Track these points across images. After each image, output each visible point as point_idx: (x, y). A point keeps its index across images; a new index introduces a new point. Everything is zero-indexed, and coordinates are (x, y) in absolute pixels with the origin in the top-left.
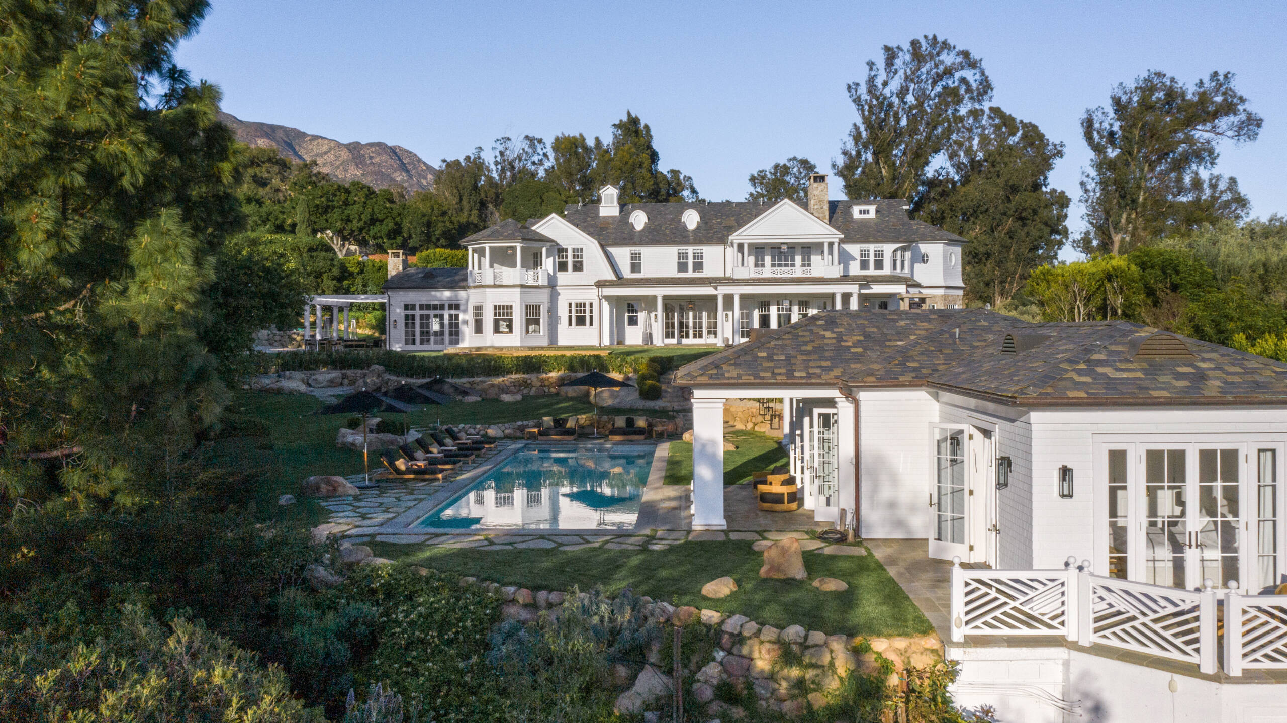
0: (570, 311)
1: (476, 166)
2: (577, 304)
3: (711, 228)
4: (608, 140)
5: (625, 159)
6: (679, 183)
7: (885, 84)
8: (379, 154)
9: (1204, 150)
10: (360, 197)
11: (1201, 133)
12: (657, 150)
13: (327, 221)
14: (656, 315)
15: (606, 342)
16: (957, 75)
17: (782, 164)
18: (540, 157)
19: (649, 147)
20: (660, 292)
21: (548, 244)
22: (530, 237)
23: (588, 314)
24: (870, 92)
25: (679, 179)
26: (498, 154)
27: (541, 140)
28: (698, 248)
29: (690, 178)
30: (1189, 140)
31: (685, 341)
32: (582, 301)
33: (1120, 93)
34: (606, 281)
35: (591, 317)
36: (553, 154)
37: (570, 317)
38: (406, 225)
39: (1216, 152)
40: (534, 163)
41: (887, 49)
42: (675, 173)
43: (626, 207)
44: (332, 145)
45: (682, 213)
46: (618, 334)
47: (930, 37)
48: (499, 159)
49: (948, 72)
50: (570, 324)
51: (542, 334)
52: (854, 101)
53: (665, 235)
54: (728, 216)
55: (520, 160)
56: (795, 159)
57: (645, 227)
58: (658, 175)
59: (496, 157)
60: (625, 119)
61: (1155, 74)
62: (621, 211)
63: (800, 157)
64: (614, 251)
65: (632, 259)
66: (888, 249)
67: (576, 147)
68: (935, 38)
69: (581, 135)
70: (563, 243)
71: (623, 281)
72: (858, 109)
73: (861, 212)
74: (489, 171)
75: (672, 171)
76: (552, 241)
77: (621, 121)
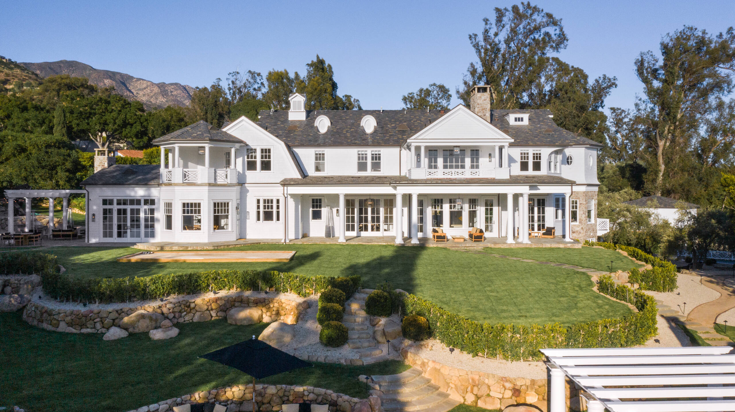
0: (258, 207)
1: (217, 91)
2: (265, 201)
3: (387, 132)
4: (303, 74)
5: (315, 87)
6: (351, 104)
7: (496, 34)
8: (176, 90)
10: (116, 106)
11: (722, 70)
12: (336, 82)
13: (88, 124)
14: (338, 210)
15: (292, 235)
16: (543, 30)
17: (425, 89)
18: (259, 85)
19: (331, 79)
20: (342, 191)
21: (237, 145)
22: (225, 139)
23: (275, 210)
24: (485, 40)
25: (350, 101)
26: (231, 83)
27: (260, 74)
28: (376, 150)
29: (358, 101)
31: (363, 234)
32: (270, 198)
33: (667, 40)
34: (292, 180)
35: (278, 213)
36: (267, 83)
37: (259, 213)
38: (151, 128)
41: (498, 10)
42: (348, 97)
43: (312, 113)
44: (149, 84)
45: (361, 119)
46: (303, 227)
47: (526, 3)
49: (537, 29)
50: (258, 219)
51: (230, 229)
52: (474, 46)
53: (346, 137)
54: (401, 122)
55: (245, 87)
56: (434, 85)
57: (328, 130)
58: (337, 98)
60: (315, 60)
61: (689, 28)
62: (308, 116)
63: (438, 84)
64: (300, 151)
65: (316, 159)
66: (545, 152)
67: (282, 78)
68: (529, 4)
69: (286, 71)
70: (252, 145)
71: (307, 180)
72: (477, 52)
73: (516, 120)
74: (225, 94)
75: (346, 96)
76: (240, 142)
77: (312, 61)
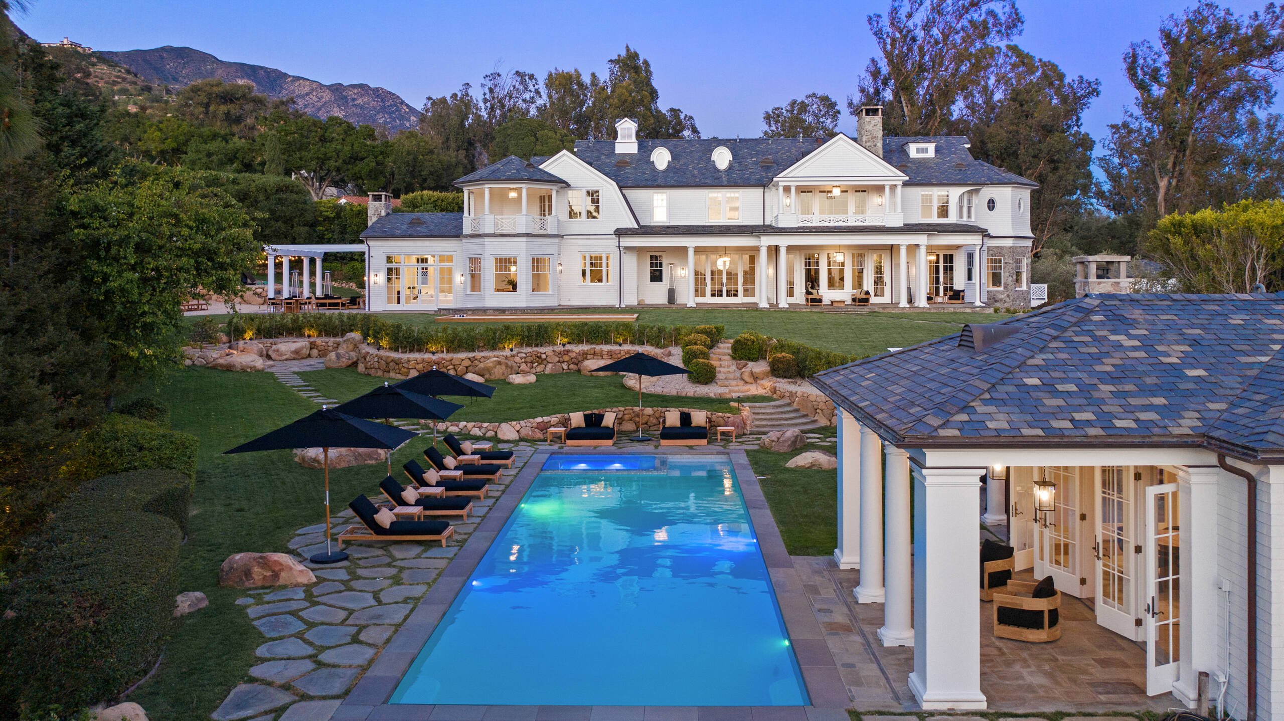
0: (584, 265)
1: (464, 104)
2: (591, 257)
3: (747, 168)
4: (604, 76)
5: (623, 98)
6: (680, 123)
8: (362, 96)
9: (1261, 88)
10: (338, 133)
12: (656, 87)
13: (301, 159)
14: (684, 269)
15: (628, 300)
16: (985, 8)
17: (799, 101)
18: (532, 95)
19: (648, 83)
21: (558, 185)
22: (537, 177)
23: (604, 269)
24: (892, 24)
25: (679, 119)
26: (487, 91)
27: (533, 75)
29: (691, 118)
30: (1243, 77)
32: (598, 254)
33: (1170, 25)
34: (625, 229)
35: (609, 272)
36: (546, 92)
37: (584, 272)
38: (389, 164)
39: (1274, 89)
40: (525, 101)
42: (675, 112)
43: (646, 144)
44: (314, 86)
45: (708, 152)
48: (487, 96)
50: (584, 280)
51: (551, 292)
52: (875, 34)
53: (693, 175)
55: (511, 97)
56: (814, 95)
57: (669, 167)
58: (658, 114)
59: (485, 94)
60: (623, 53)
61: (1206, 6)
62: (640, 148)
64: (634, 194)
66: (953, 193)
67: (571, 84)
69: (577, 71)
70: (576, 185)
71: (646, 229)
73: (918, 151)
74: (477, 109)
75: (672, 110)
77: (619, 56)
